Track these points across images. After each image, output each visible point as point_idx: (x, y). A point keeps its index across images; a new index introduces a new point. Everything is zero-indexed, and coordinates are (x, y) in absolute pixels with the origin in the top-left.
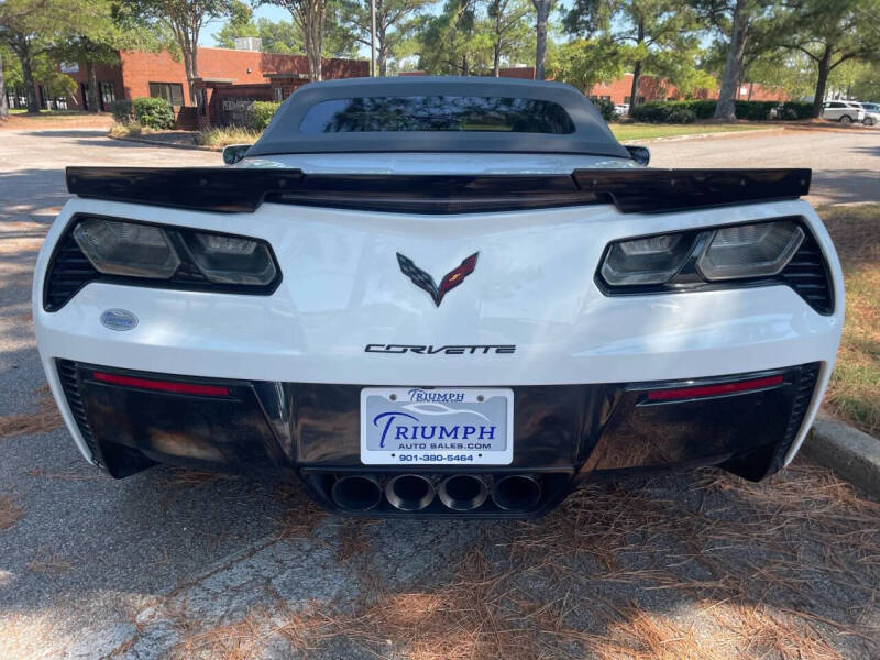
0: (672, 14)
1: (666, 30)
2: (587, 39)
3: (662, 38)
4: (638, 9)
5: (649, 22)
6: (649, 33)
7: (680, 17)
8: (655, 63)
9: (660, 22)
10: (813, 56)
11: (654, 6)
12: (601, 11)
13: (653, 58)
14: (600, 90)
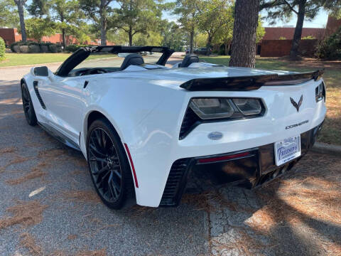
0: (74, 12)
1: (73, 17)
3: (71, 20)
4: (60, 8)
5: (65, 13)
6: (65, 18)
7: (78, 13)
8: (69, 30)
9: (70, 15)
10: (126, 31)
11: (67, 8)
12: (45, 7)
13: (69, 28)
14: (45, 39)
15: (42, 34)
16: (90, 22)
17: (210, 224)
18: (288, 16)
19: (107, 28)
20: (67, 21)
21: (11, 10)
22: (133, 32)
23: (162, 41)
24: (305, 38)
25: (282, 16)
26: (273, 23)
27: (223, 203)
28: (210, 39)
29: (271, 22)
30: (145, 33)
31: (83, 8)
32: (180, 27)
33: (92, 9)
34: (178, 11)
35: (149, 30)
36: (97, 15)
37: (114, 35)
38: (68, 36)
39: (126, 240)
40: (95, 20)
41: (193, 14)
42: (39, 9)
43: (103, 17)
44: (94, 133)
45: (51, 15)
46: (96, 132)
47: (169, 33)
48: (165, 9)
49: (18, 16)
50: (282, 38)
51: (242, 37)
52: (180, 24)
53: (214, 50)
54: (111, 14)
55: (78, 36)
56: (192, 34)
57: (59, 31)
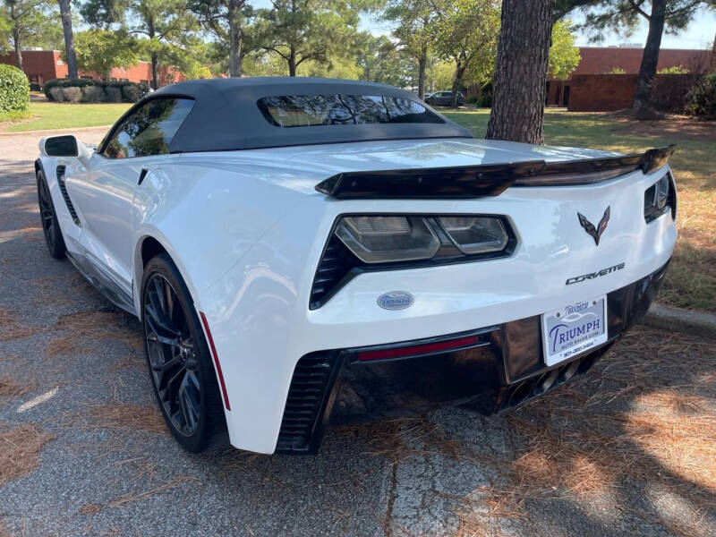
0: (176, 16)
1: (173, 28)
2: (106, 29)
3: (170, 34)
4: (146, 8)
5: (157, 20)
6: (158, 30)
7: (183, 19)
8: (167, 54)
9: (167, 22)
10: (284, 57)
11: (161, 8)
12: (117, 7)
13: (165, 50)
14: (118, 74)
15: (110, 62)
16: (209, 38)
17: (394, 488)
18: (630, 23)
19: (245, 51)
20: (162, 36)
21: (47, 13)
22: (298, 58)
23: (361, 77)
24: (665, 71)
25: (616, 23)
26: (596, 39)
27: (432, 440)
28: (460, 72)
29: (592, 36)
30: (323, 60)
31: (195, 9)
32: (398, 48)
33: (211, 9)
34: (392, 14)
35: (331, 53)
36: (223, 22)
37: (257, 65)
38: (165, 68)
39: (204, 520)
40: (219, 33)
41: (426, 19)
42: (103, 11)
43: (235, 27)
44: (153, 283)
45: (129, 24)
46: (156, 280)
47: (376, 61)
48: (366, 10)
49: (61, 25)
50: (618, 71)
51: (515, 69)
52: (398, 41)
53: (469, 96)
54: (252, 22)
55: (184, 68)
56: (423, 61)
57: (146, 56)
